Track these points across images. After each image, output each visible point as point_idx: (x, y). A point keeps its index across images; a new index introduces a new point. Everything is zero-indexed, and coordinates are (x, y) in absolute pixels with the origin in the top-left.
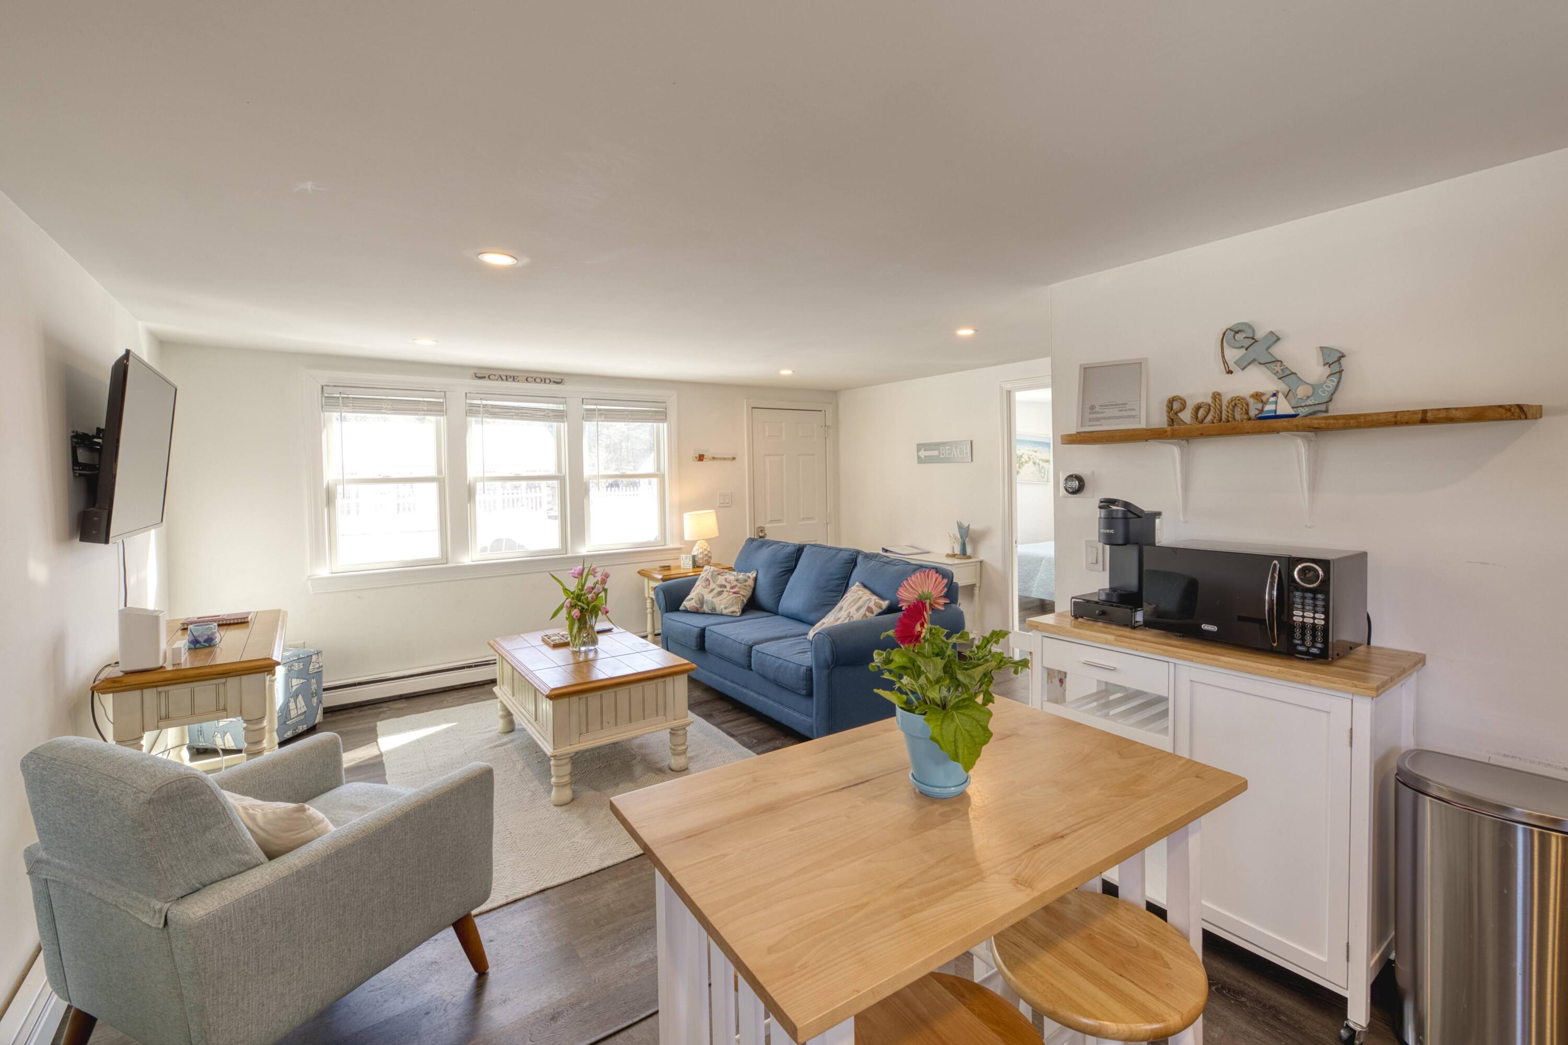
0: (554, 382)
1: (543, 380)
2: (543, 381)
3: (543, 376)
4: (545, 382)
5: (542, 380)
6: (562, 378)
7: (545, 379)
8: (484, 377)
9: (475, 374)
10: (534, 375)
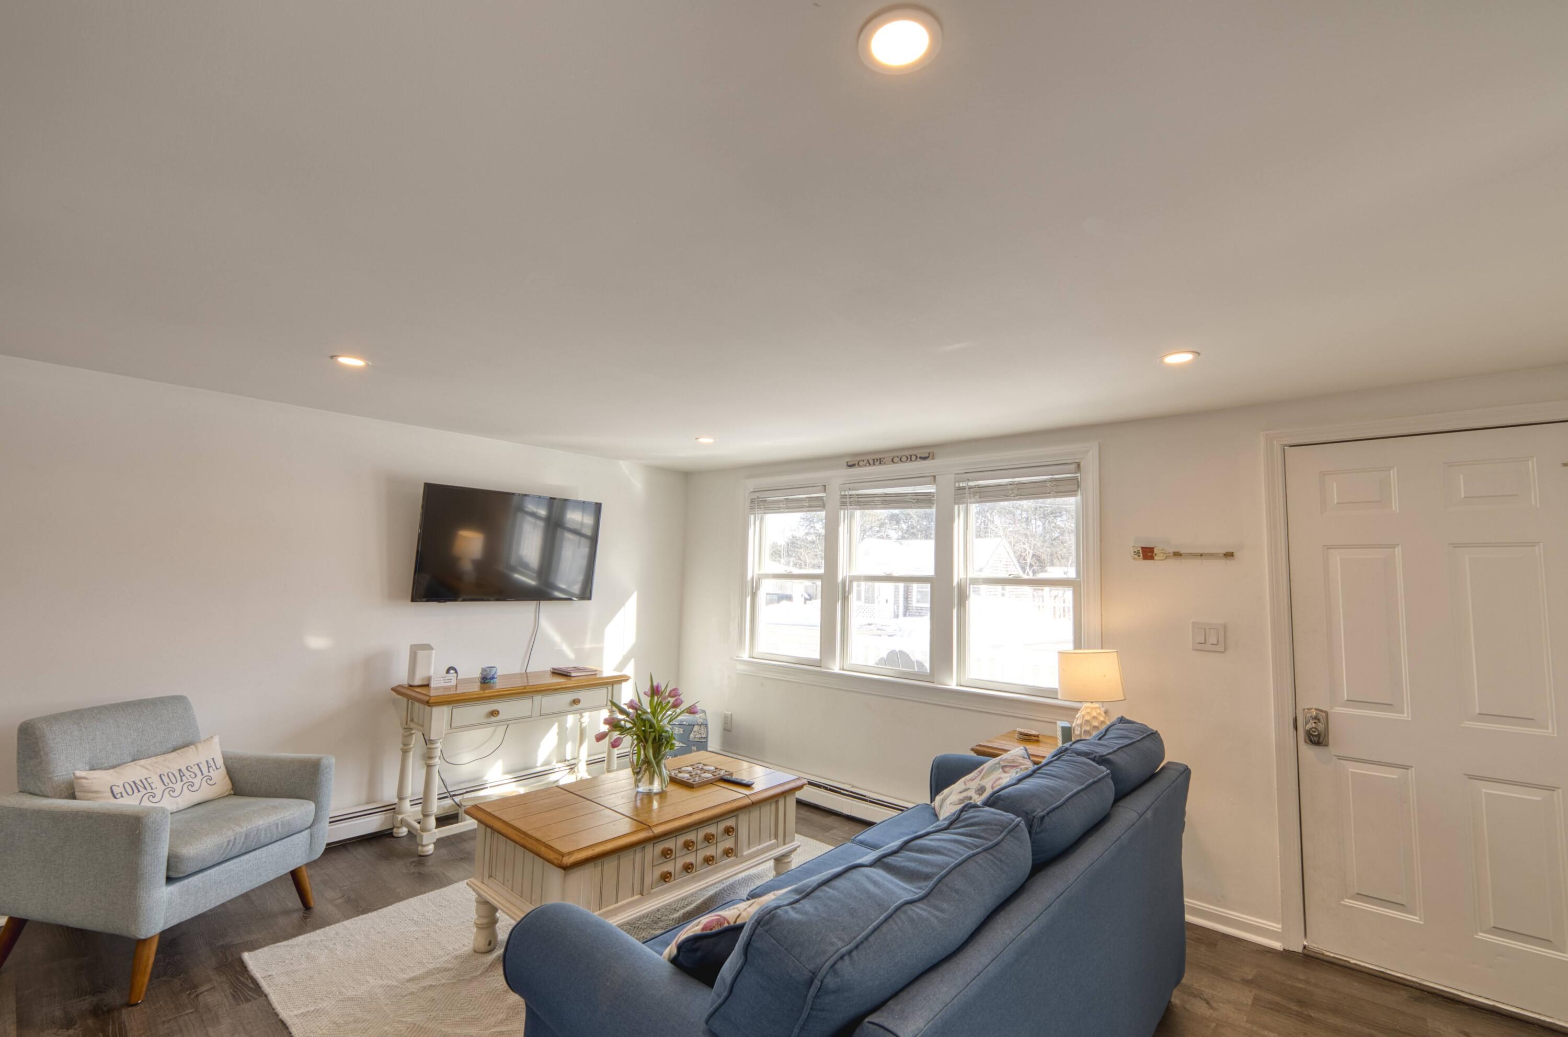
0: (921, 458)
1: (909, 457)
2: (909, 460)
3: (908, 453)
4: (911, 460)
5: (907, 458)
6: (929, 451)
7: (911, 456)
8: (854, 465)
9: (847, 462)
10: (900, 454)
